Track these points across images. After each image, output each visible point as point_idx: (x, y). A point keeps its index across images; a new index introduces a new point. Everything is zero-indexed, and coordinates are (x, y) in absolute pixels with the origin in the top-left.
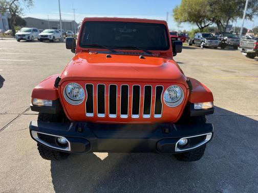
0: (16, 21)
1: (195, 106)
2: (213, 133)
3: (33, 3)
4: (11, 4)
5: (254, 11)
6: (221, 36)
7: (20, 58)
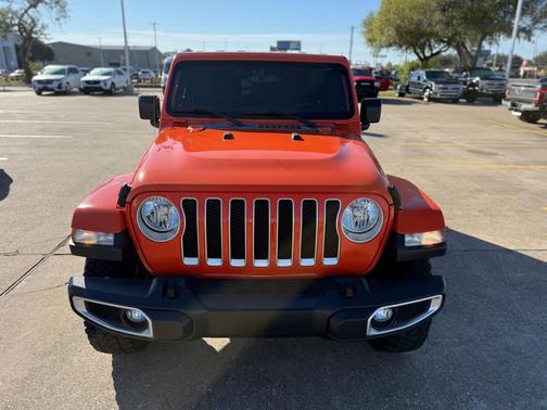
0: (32, 52)
1: (407, 238)
2: (444, 296)
3: (69, 14)
4: (23, 15)
5: (536, 21)
6: (466, 76)
7: (43, 131)
